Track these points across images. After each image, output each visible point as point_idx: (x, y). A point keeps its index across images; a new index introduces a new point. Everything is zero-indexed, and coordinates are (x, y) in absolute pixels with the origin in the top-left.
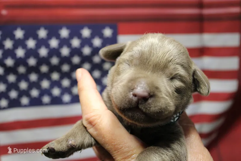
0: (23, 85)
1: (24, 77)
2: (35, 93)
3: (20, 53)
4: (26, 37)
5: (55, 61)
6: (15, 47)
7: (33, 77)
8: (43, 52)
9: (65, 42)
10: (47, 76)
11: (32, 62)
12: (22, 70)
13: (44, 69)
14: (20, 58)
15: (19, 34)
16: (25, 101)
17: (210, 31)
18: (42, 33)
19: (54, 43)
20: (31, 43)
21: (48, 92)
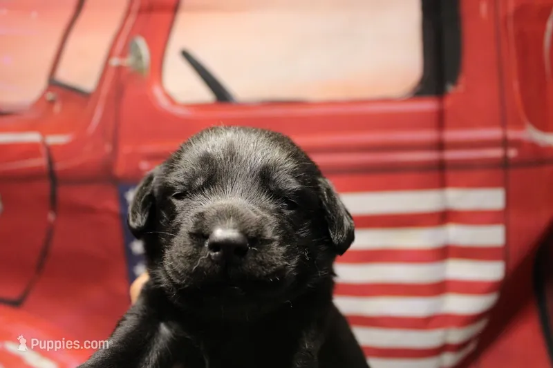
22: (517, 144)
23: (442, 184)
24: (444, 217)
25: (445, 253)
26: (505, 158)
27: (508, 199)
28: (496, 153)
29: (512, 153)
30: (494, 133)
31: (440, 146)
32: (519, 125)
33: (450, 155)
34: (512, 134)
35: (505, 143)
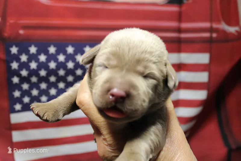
0: (35, 92)
1: (36, 86)
2: (44, 99)
3: (33, 65)
4: (39, 52)
5: (62, 72)
6: (29, 60)
7: (43, 86)
8: (52, 65)
10: (55, 85)
11: (43, 73)
12: (34, 79)
13: (53, 79)
14: (34, 70)
15: (33, 50)
17: (186, 51)
18: (52, 50)
19: (61, 58)
20: (43, 58)
22: (217, 31)
23: (179, 51)
24: (180, 67)
26: (211, 37)
27: (211, 59)
28: (207, 35)
29: (214, 35)
30: (207, 25)
31: (179, 30)
32: (219, 22)
33: (183, 35)
34: (215, 26)
35: (211, 30)
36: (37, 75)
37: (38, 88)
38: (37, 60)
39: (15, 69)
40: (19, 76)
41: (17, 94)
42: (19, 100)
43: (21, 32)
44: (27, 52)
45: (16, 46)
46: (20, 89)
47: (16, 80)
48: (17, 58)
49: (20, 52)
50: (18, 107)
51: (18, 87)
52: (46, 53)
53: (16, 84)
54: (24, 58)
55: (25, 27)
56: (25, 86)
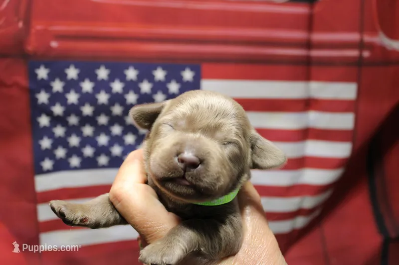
0: (74, 141)
1: (75, 130)
2: (88, 151)
3: (73, 98)
4: (82, 77)
5: (117, 110)
6: (67, 90)
7: (88, 131)
8: (103, 98)
9: (131, 86)
10: (106, 129)
11: (87, 110)
12: (73, 120)
13: (103, 120)
14: (73, 105)
16: (75, 161)
17: (318, 79)
18: (103, 73)
19: (117, 86)
20: (87, 86)
21: (105, 150)
22: (371, 47)
23: (307, 77)
24: (307, 104)
25: (306, 134)
26: (361, 57)
27: (359, 92)
28: (354, 53)
29: (366, 54)
30: (354, 37)
31: (308, 45)
32: (374, 32)
33: (315, 53)
34: (367, 38)
35: (361, 45)
36: (79, 113)
37: (79, 134)
38: (78, 90)
39: (43, 104)
40: (50, 114)
41: (46, 143)
42: (50, 154)
43: (54, 44)
44: (63, 77)
45: (46, 67)
46: (51, 135)
47: (44, 121)
48: (46, 86)
49: (52, 77)
50: (47, 164)
51: (47, 132)
52: (93, 78)
53: (45, 127)
54: (58, 86)
55: (60, 37)
56: (59, 131)
